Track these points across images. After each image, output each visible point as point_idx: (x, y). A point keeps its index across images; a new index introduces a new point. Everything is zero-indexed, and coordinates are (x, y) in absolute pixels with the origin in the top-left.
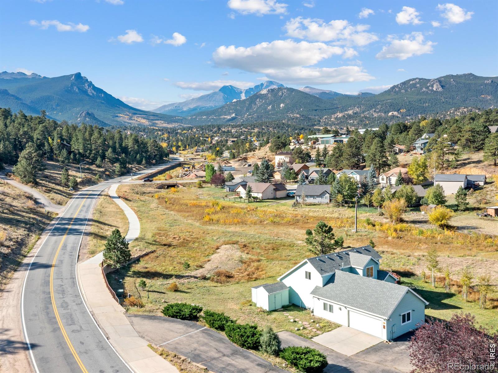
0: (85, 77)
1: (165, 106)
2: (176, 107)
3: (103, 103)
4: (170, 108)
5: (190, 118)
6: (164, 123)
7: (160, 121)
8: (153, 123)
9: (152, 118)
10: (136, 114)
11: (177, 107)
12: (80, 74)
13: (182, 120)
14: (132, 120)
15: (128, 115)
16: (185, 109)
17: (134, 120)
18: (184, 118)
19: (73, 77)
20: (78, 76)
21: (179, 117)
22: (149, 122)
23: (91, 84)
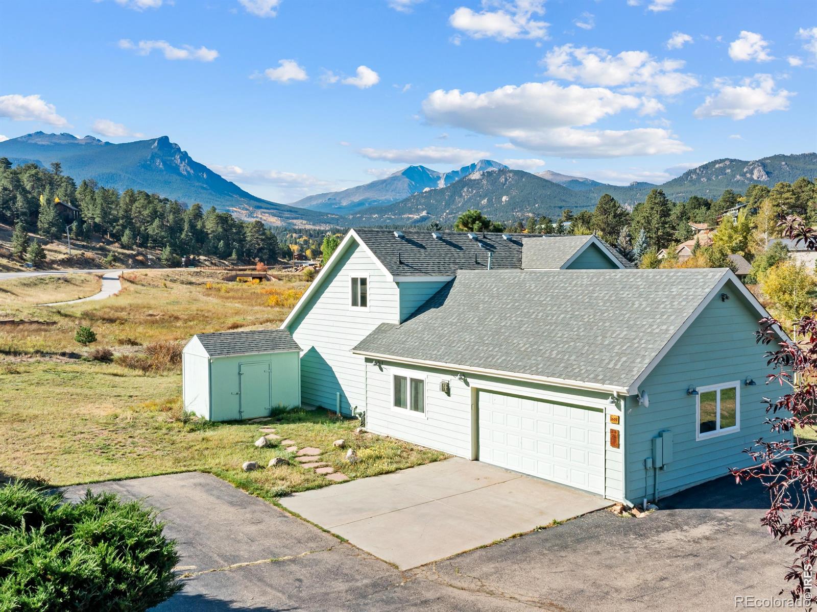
23: (185, 156)
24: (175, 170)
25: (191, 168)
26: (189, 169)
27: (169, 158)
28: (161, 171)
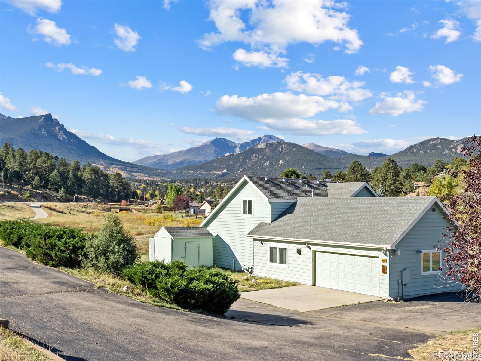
0: (56, 120)
1: (147, 158)
2: (159, 160)
3: (75, 150)
4: (153, 161)
5: (174, 172)
6: (144, 176)
7: (139, 174)
8: (132, 175)
9: (130, 169)
10: (112, 164)
11: (162, 160)
12: (50, 115)
13: (165, 174)
14: (108, 171)
15: (103, 165)
16: (170, 163)
17: (110, 171)
18: (168, 172)
19: (42, 119)
20: (48, 117)
21: (162, 170)
22: (126, 174)
23: (62, 127)
24: (55, 136)
25: (66, 135)
26: (64, 136)
27: (51, 129)
28: (45, 137)
